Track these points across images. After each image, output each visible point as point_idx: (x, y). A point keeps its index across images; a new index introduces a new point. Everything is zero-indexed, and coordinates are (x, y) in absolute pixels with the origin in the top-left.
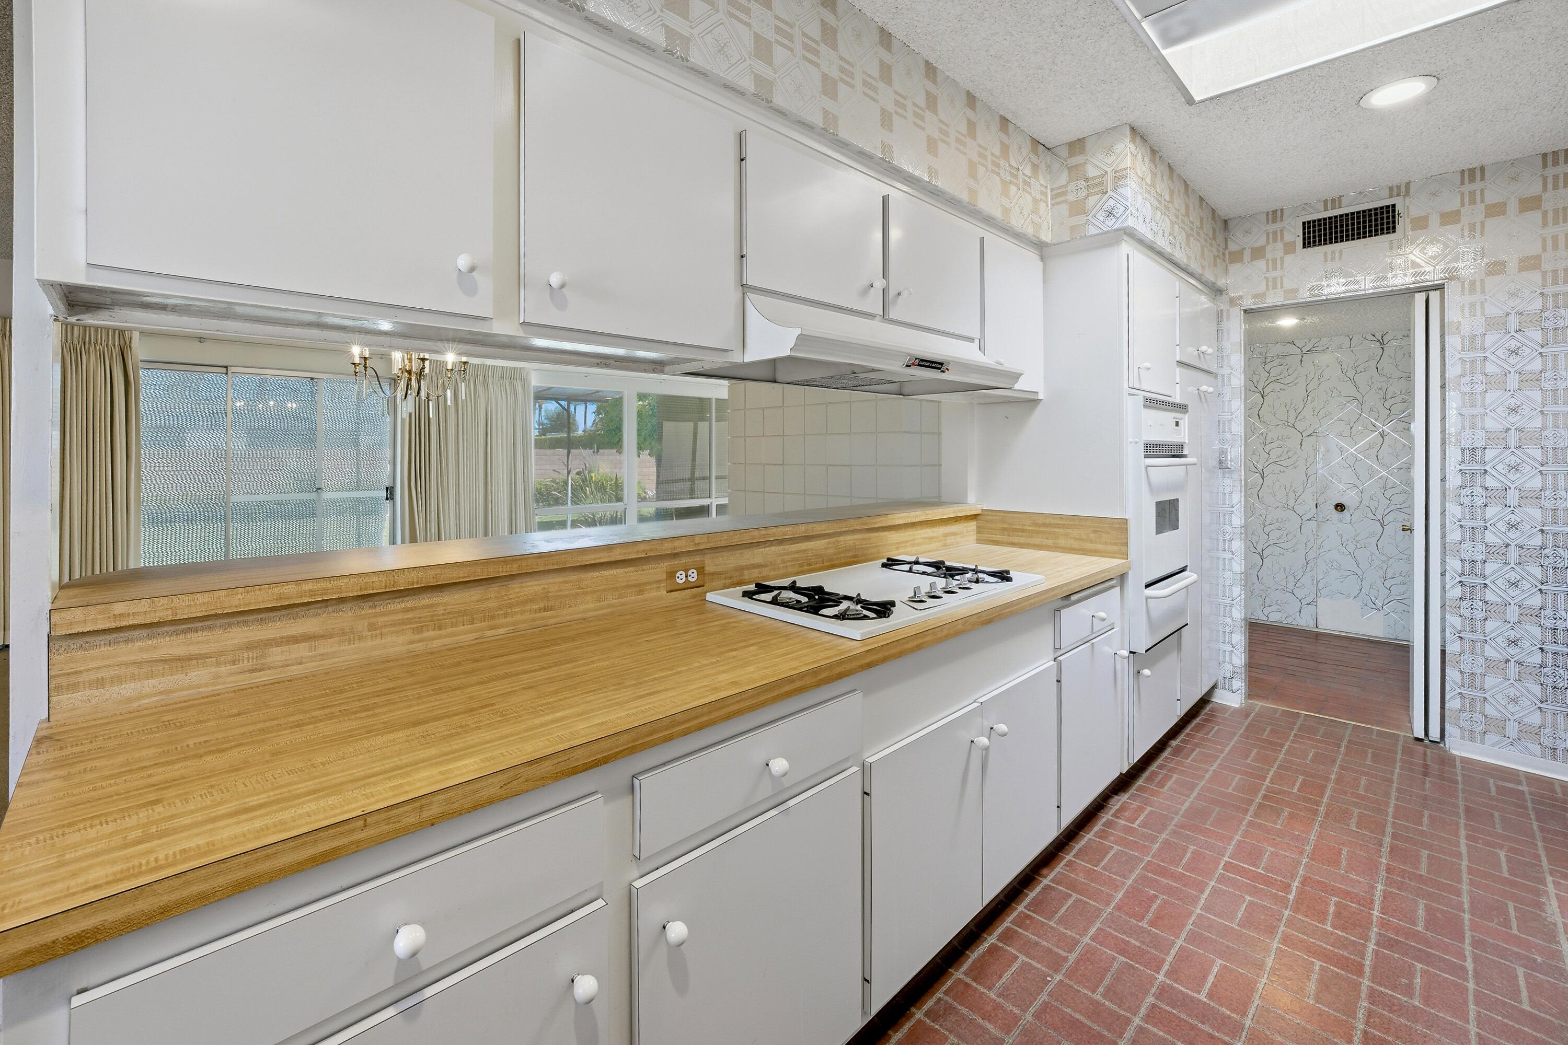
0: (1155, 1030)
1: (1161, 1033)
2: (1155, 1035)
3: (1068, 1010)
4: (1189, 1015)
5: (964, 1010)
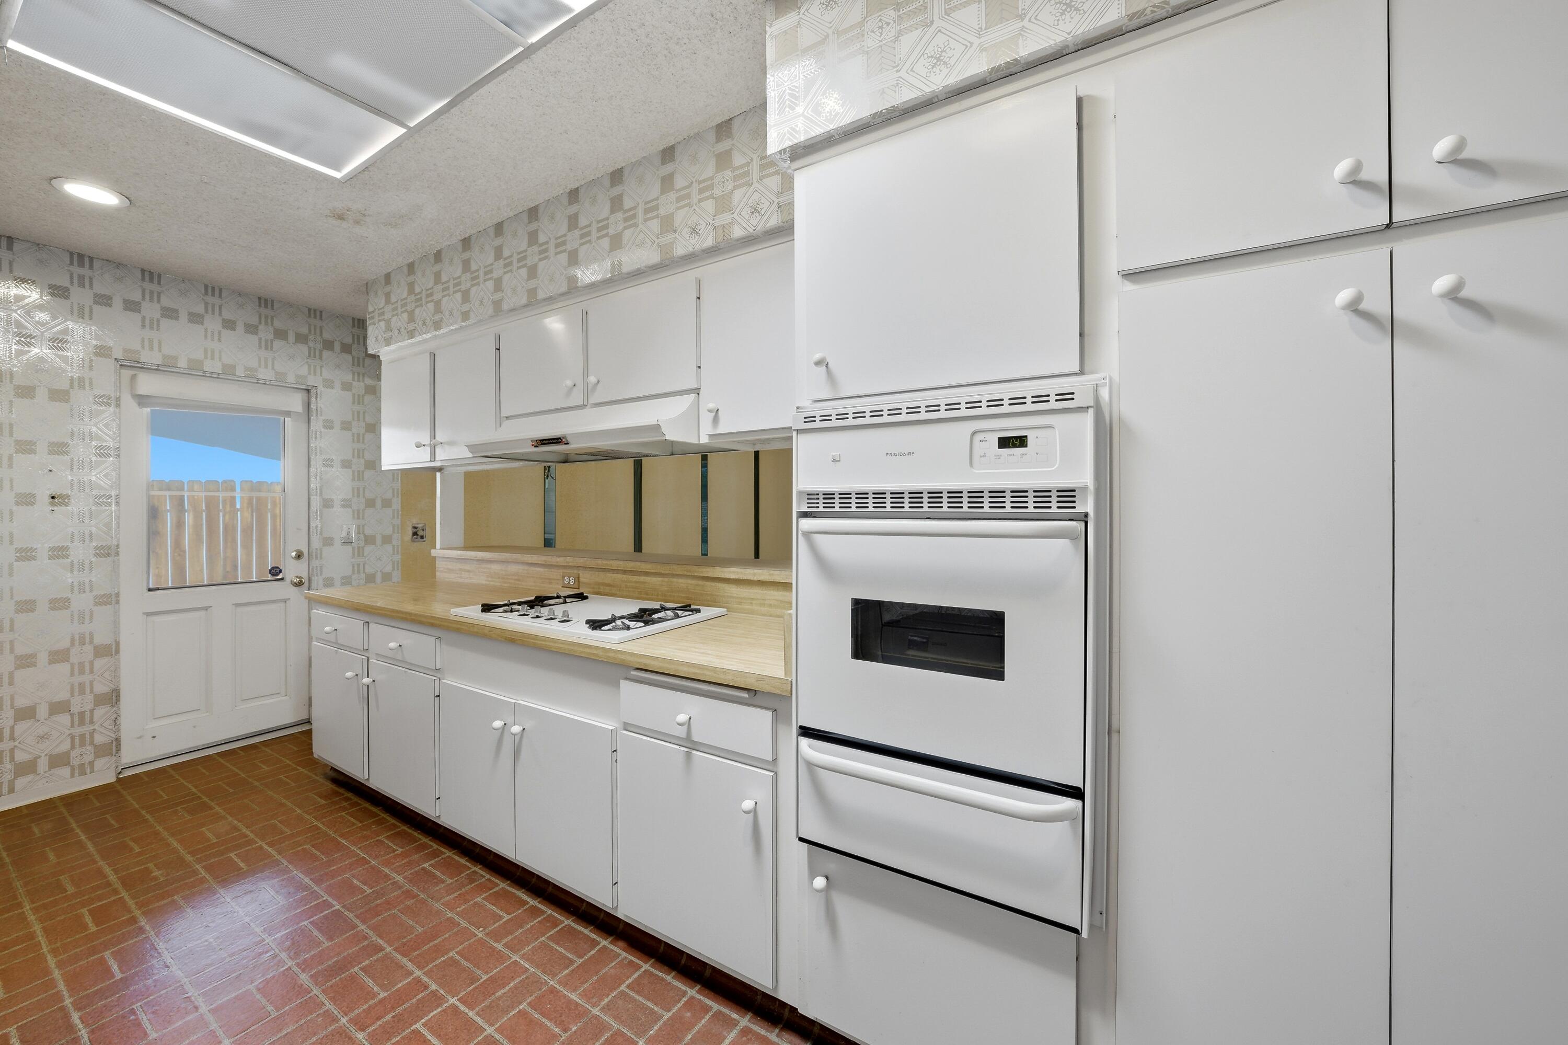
0: (405, 982)
1: (400, 985)
2: (401, 981)
3: (447, 936)
4: (405, 1010)
5: (469, 887)
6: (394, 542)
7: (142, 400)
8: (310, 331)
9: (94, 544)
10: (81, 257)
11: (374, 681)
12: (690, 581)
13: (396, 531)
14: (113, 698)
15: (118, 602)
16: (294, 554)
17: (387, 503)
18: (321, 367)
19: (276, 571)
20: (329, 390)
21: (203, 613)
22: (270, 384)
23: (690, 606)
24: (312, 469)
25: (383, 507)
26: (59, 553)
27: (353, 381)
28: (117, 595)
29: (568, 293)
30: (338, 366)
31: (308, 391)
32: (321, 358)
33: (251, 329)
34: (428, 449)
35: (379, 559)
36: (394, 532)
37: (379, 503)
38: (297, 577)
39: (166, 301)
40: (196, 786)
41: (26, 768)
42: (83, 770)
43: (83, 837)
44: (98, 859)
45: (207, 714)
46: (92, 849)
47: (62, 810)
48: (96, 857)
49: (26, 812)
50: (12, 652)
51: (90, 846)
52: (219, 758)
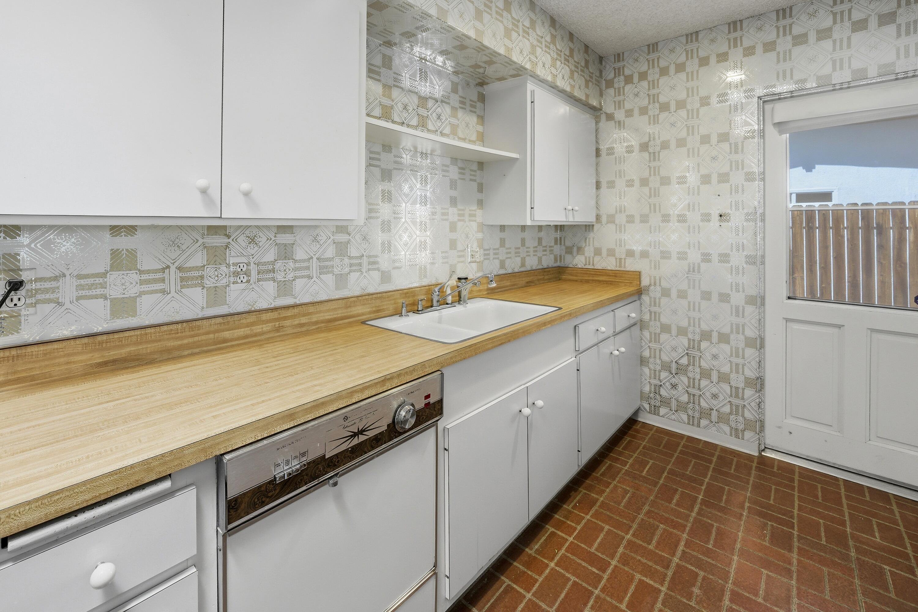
9: (745, 253)
10: (735, 23)
14: (758, 384)
15: (763, 305)
21: (836, 330)
26: (724, 258)
28: (764, 299)
40: (800, 508)
41: (706, 413)
42: (737, 433)
43: (701, 497)
44: (688, 529)
45: (839, 434)
46: (694, 514)
47: (715, 459)
48: (689, 525)
49: (700, 446)
50: (699, 327)
51: (696, 509)
52: (842, 487)
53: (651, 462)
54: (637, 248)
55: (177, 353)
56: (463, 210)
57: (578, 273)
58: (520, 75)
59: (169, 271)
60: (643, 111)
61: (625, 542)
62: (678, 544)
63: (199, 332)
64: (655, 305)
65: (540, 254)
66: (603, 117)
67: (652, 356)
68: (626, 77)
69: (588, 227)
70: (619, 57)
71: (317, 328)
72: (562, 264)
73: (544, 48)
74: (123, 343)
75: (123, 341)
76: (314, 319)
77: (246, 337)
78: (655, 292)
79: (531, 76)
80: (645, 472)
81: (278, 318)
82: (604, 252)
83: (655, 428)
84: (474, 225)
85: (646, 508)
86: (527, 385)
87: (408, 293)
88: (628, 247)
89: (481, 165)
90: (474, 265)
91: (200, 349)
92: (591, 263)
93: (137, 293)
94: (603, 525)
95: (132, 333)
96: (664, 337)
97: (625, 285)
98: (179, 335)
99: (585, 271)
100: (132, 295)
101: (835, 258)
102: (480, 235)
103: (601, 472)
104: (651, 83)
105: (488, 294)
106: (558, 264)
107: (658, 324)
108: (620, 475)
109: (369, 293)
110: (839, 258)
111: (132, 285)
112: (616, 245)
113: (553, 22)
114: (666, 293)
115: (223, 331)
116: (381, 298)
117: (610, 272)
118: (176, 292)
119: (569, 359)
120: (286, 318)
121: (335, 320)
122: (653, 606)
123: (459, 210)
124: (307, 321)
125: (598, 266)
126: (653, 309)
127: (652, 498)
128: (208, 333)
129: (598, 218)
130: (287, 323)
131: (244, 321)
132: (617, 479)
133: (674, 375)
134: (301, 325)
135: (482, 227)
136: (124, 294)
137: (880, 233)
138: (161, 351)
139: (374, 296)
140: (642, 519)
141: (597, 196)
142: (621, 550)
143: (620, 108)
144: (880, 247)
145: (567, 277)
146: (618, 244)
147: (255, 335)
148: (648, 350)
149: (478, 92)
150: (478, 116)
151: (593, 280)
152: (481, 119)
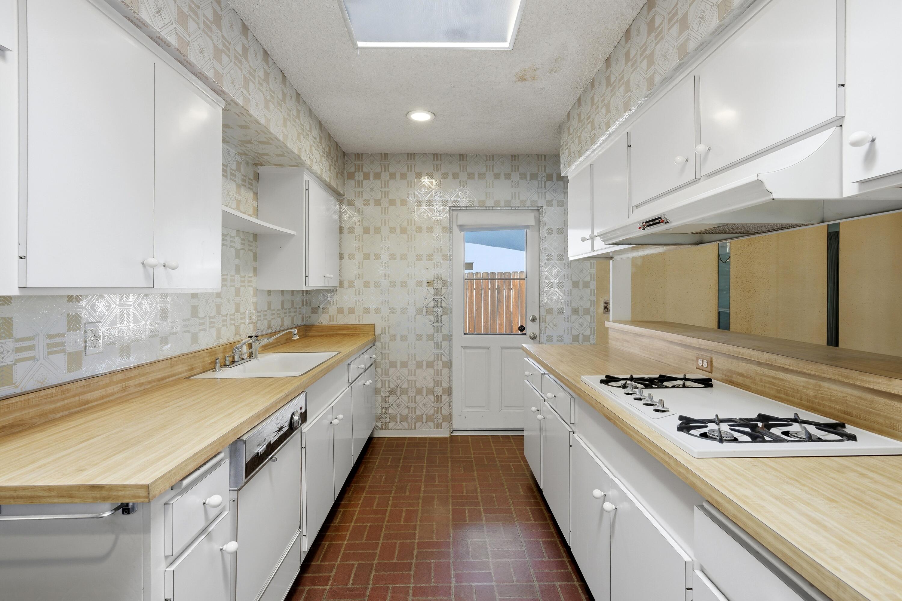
6: (591, 314)
7: (462, 228)
8: (538, 169)
10: (437, 155)
11: (544, 418)
12: (849, 391)
13: (592, 305)
14: (449, 391)
15: (451, 339)
16: (531, 318)
17: (586, 285)
18: (545, 193)
19: (522, 329)
20: (550, 208)
21: (486, 350)
22: (518, 209)
23: (843, 426)
24: (541, 262)
25: (584, 287)
27: (565, 199)
28: (451, 336)
29: (680, 65)
30: (555, 191)
31: (539, 210)
32: (545, 187)
33: (508, 176)
34: (589, 241)
35: (581, 325)
36: (591, 306)
37: (581, 285)
38: (533, 333)
39: (469, 170)
40: (474, 453)
41: (419, 419)
42: (438, 426)
43: (425, 465)
44: (423, 481)
45: (488, 411)
46: (424, 473)
47: (427, 445)
48: (423, 479)
49: (417, 441)
50: (415, 359)
51: (425, 471)
52: (491, 439)
53: (391, 457)
54: (372, 306)
55: (52, 416)
56: (244, 277)
57: (324, 329)
58: (299, 167)
59: (39, 339)
60: (377, 203)
61: (391, 498)
62: (421, 488)
63: (68, 395)
64: (385, 348)
65: (293, 314)
66: (346, 201)
67: (384, 386)
68: (364, 173)
69: (332, 291)
70: (359, 156)
71: (152, 387)
72: (308, 323)
73: (316, 147)
74: (11, 409)
75: (11, 408)
76: (150, 379)
77: (102, 398)
78: (386, 339)
79: (307, 169)
80: (389, 463)
81: (125, 379)
82: (346, 311)
83: (386, 439)
84: (251, 289)
85: (397, 479)
86: (332, 405)
87: (211, 352)
88: (364, 306)
89: (255, 236)
90: (251, 326)
91: (69, 411)
92: (335, 320)
93: (13, 361)
94: (375, 496)
95: (17, 399)
96: (391, 371)
97: (364, 336)
98: (54, 398)
99: (331, 327)
100: (9, 363)
101: (477, 310)
102: (255, 299)
103: (361, 472)
104: (383, 182)
105: (262, 350)
106: (304, 323)
107: (387, 361)
108: (374, 470)
109: (183, 354)
110: (479, 309)
111: (9, 353)
112: (356, 304)
113: (321, 126)
114: (393, 338)
115: (86, 393)
116: (193, 357)
117: (351, 326)
118: (44, 359)
119: (345, 390)
120: (129, 379)
121: (163, 379)
122: (417, 516)
123: (242, 277)
124: (145, 381)
125: (341, 322)
126: (384, 351)
127: (398, 474)
128: (74, 396)
129: (341, 283)
130: (131, 383)
131: (101, 383)
132: (373, 472)
133: (399, 397)
134: (141, 384)
135: (257, 291)
136: (2, 362)
137: (499, 292)
138: (40, 415)
139: (190, 356)
140: (397, 485)
141: (340, 266)
142: (391, 502)
143: (359, 197)
144: (499, 301)
145: (313, 333)
146: (357, 304)
147: (108, 396)
148: (380, 383)
149: (254, 171)
150: (254, 192)
151: (337, 334)
152: (256, 195)
